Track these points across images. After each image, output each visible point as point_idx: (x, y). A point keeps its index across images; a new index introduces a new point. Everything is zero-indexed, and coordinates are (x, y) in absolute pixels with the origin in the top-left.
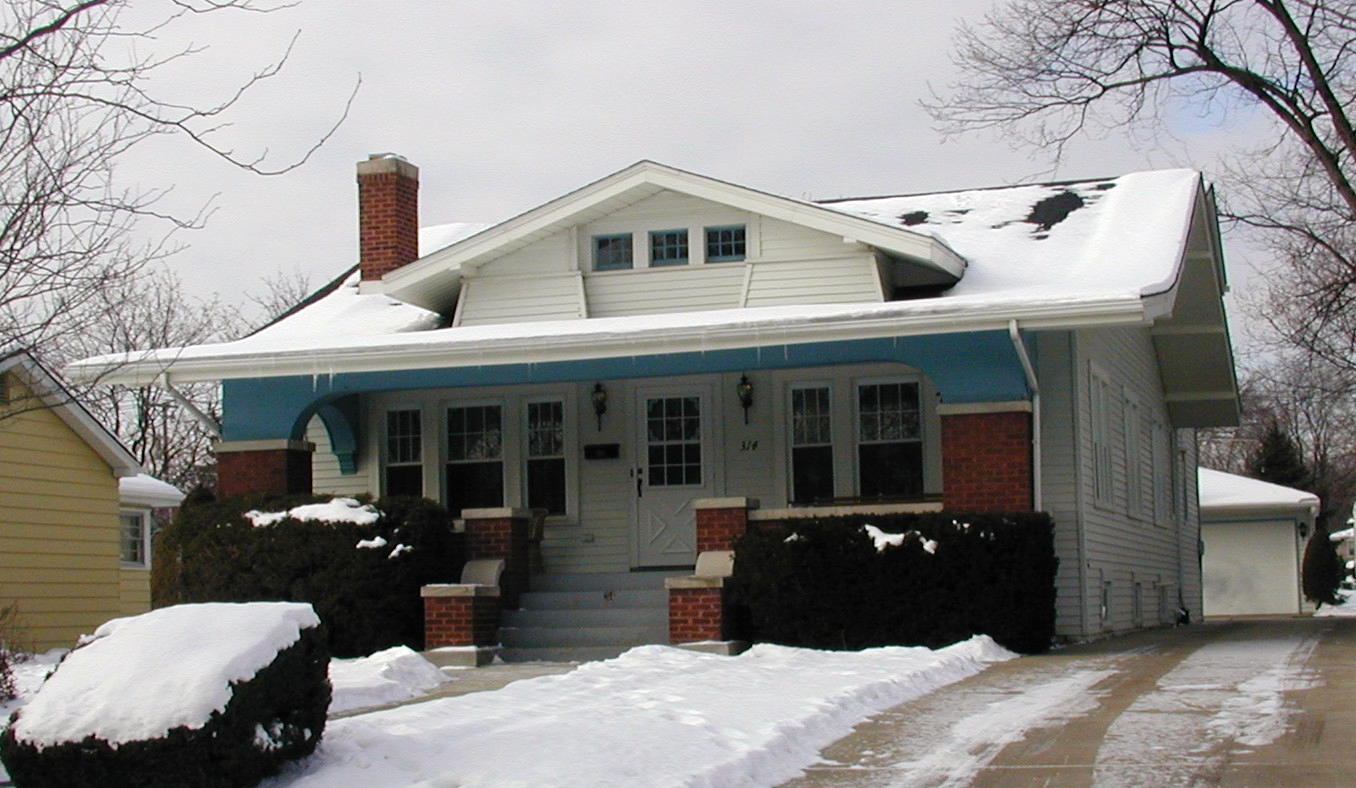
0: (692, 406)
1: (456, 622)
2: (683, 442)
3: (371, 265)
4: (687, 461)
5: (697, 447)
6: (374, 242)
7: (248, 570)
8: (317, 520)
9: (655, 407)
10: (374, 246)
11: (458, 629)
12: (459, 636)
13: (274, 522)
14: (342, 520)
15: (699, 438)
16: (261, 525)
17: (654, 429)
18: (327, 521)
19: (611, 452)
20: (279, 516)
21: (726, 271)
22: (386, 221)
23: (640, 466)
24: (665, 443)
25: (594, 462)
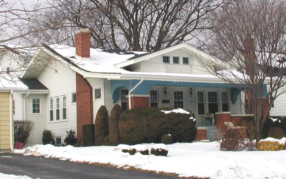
0: (181, 93)
1: (204, 135)
2: (180, 100)
3: (84, 54)
4: (181, 105)
5: (183, 102)
6: (85, 48)
7: (165, 123)
8: (179, 113)
9: (175, 93)
10: (85, 49)
11: (204, 136)
12: (204, 138)
13: (170, 113)
14: (185, 113)
15: (183, 100)
16: (167, 113)
17: (175, 97)
18: (182, 113)
19: (168, 102)
20: (170, 111)
21: (186, 66)
22: (88, 44)
23: (173, 105)
24: (177, 100)
25: (164, 104)
